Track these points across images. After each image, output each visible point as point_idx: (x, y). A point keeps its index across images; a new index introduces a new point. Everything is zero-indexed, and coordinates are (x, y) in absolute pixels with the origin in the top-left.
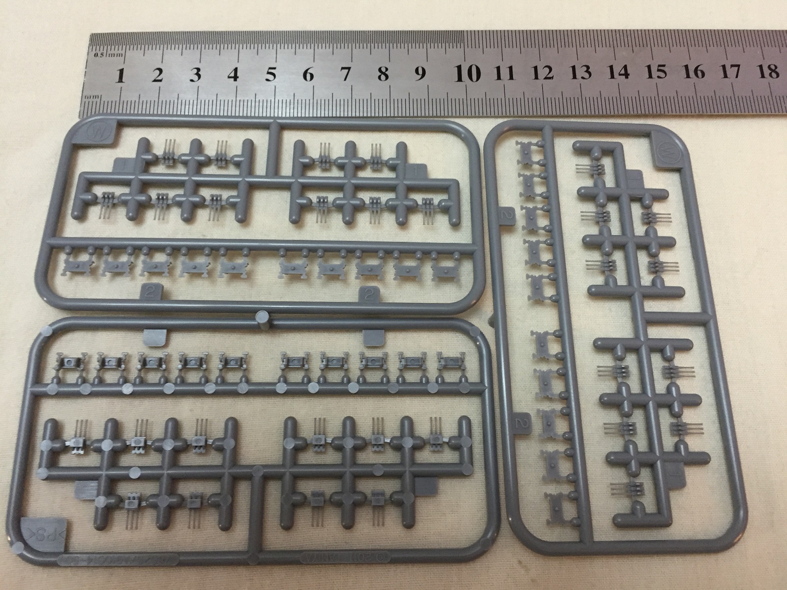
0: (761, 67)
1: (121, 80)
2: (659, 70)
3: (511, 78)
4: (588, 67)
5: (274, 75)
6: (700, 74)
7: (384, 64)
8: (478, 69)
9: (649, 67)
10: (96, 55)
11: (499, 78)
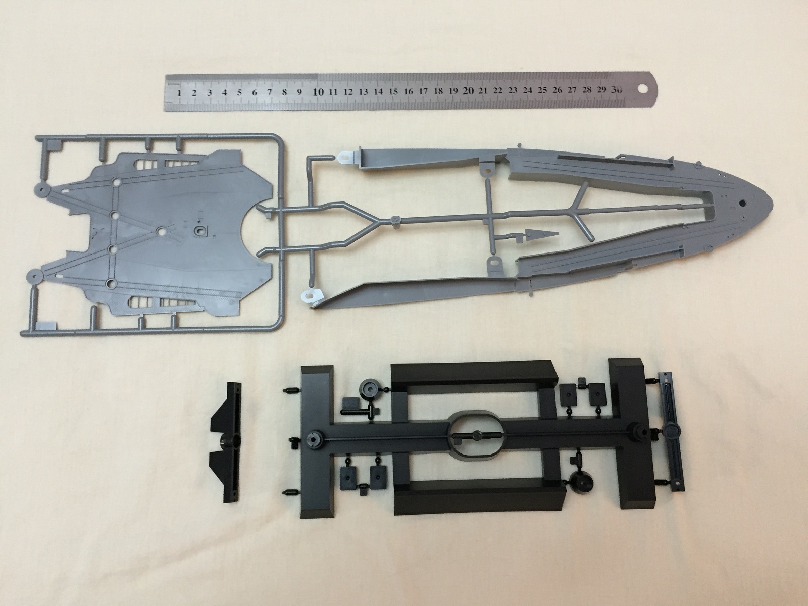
0: (436, 89)
1: (179, 95)
2: (395, 91)
3: (336, 94)
4: (367, 90)
5: (240, 92)
6: (411, 92)
7: (284, 88)
8: (323, 90)
9: (391, 90)
10: (169, 84)
11: (331, 94)
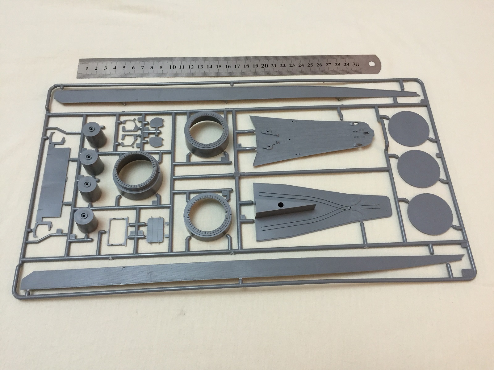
0: (245, 65)
1: (87, 70)
2: (219, 66)
3: (183, 68)
4: (202, 66)
5: (124, 68)
6: (229, 67)
7: (152, 65)
8: (175, 66)
9: (217, 66)
10: (81, 64)
11: (180, 68)
